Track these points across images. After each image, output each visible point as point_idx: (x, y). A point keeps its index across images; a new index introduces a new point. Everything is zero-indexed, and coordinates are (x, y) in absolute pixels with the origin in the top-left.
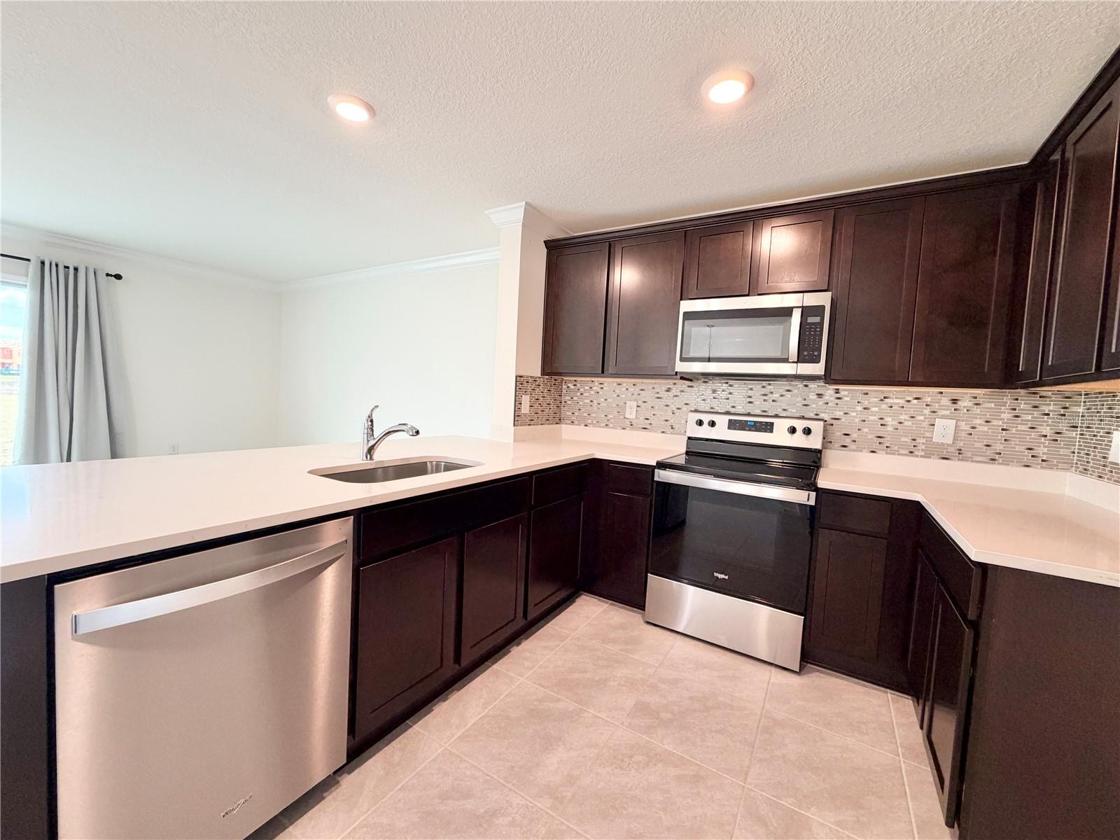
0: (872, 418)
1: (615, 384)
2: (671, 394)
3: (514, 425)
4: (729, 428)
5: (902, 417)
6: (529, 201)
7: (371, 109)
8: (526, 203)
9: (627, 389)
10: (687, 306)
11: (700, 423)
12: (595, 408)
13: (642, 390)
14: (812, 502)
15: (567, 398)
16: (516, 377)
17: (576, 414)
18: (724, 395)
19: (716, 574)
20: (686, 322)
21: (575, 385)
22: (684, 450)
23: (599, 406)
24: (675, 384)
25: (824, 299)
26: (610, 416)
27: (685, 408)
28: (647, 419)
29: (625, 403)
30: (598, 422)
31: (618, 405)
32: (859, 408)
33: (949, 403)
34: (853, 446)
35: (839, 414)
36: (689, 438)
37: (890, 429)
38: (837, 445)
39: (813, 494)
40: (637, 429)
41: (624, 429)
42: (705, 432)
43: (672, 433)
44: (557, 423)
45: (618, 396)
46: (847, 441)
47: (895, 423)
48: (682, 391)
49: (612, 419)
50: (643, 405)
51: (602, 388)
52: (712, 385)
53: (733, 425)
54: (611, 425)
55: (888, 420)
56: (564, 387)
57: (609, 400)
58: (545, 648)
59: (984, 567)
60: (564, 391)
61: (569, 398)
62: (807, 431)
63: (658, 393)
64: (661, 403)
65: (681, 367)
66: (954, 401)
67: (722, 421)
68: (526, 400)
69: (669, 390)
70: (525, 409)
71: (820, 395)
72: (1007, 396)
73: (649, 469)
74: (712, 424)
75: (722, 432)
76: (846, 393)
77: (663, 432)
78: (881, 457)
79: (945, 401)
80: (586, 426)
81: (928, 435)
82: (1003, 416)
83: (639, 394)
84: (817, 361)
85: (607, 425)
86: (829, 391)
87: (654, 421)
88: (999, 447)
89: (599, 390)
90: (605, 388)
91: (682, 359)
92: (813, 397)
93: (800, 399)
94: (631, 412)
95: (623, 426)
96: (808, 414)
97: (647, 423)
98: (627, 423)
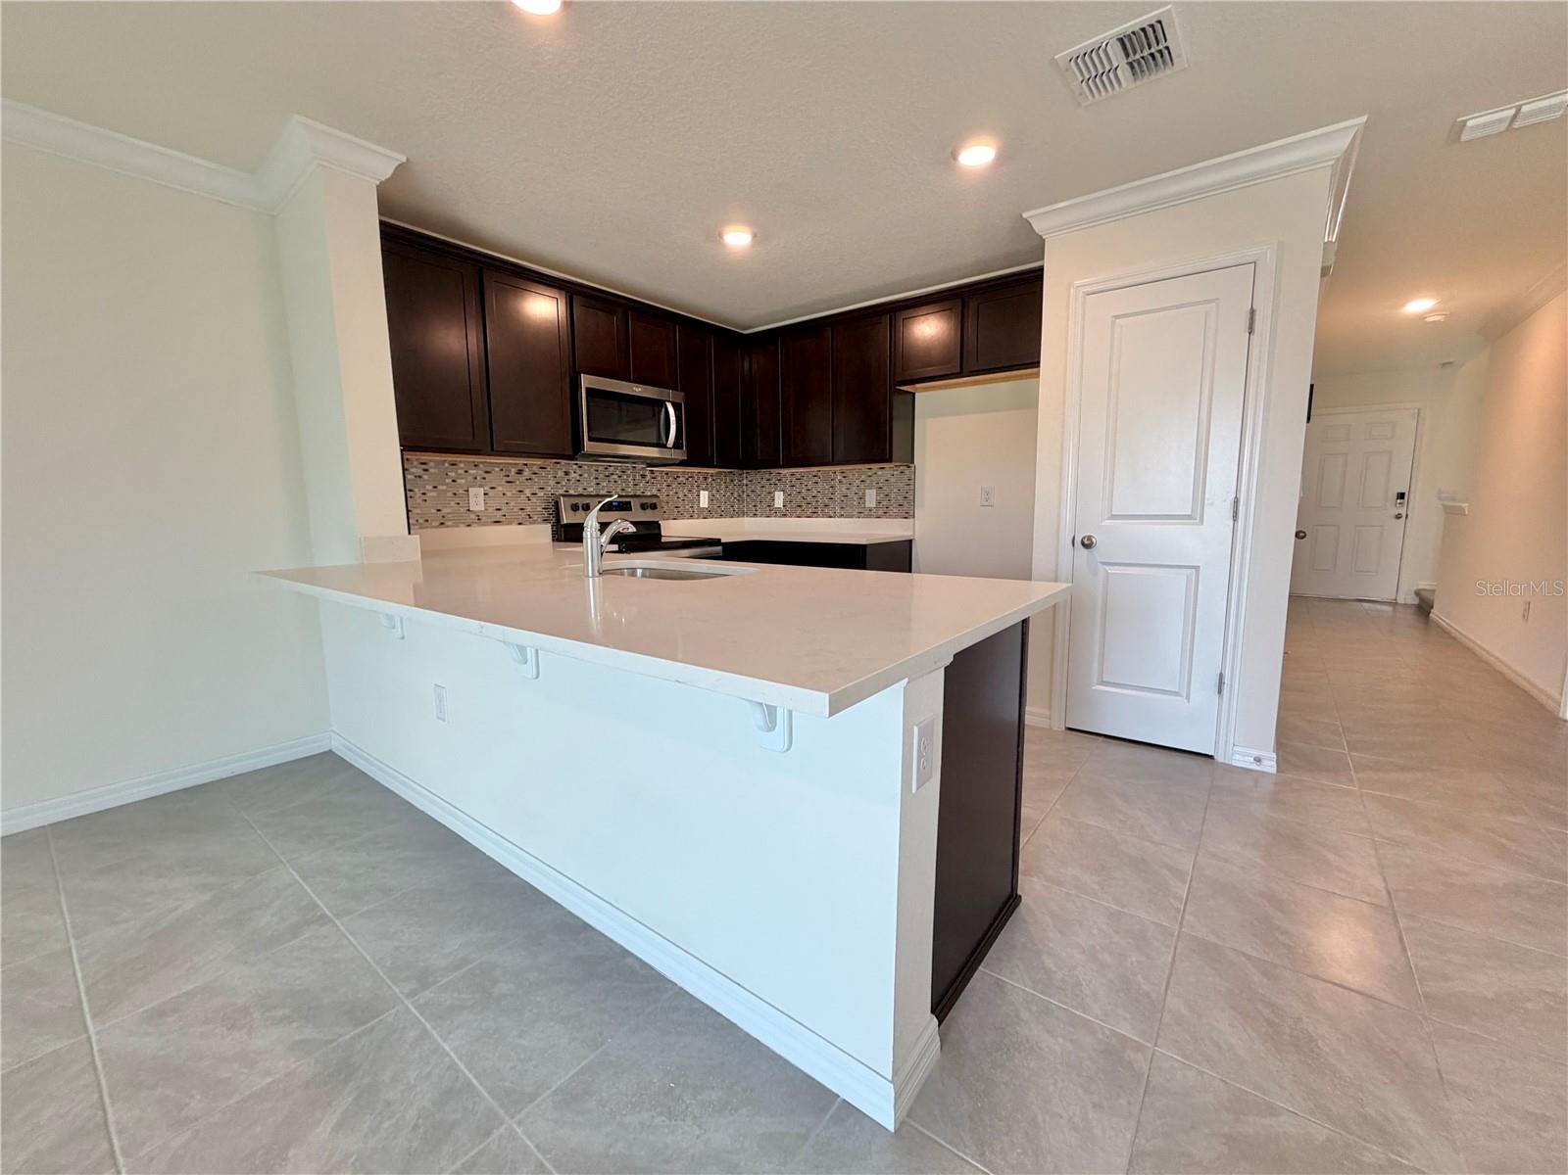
0: (672, 493)
1: (446, 465)
2: (522, 478)
5: (685, 491)
8: (406, 161)
9: (466, 472)
10: (591, 381)
12: (419, 501)
13: (487, 472)
20: (592, 401)
23: (424, 497)
25: (682, 397)
26: (445, 511)
28: (499, 510)
29: (467, 491)
30: (427, 521)
31: (455, 494)
32: (665, 486)
34: (665, 516)
35: (653, 491)
37: (681, 500)
40: (486, 524)
41: (469, 526)
43: (531, 523)
45: (454, 481)
46: (662, 512)
49: (448, 513)
50: (491, 493)
51: (426, 470)
54: (450, 523)
57: (440, 487)
63: (508, 475)
64: (511, 490)
65: (589, 447)
66: (705, 476)
71: (643, 476)
72: (723, 474)
76: (658, 474)
77: (520, 524)
78: (680, 522)
81: (697, 502)
83: (484, 478)
85: (442, 524)
86: (647, 472)
87: (508, 511)
90: (431, 470)
91: (589, 440)
92: (638, 477)
93: (631, 479)
94: (477, 500)
95: (469, 521)
96: (639, 493)
97: (498, 516)
98: (473, 516)
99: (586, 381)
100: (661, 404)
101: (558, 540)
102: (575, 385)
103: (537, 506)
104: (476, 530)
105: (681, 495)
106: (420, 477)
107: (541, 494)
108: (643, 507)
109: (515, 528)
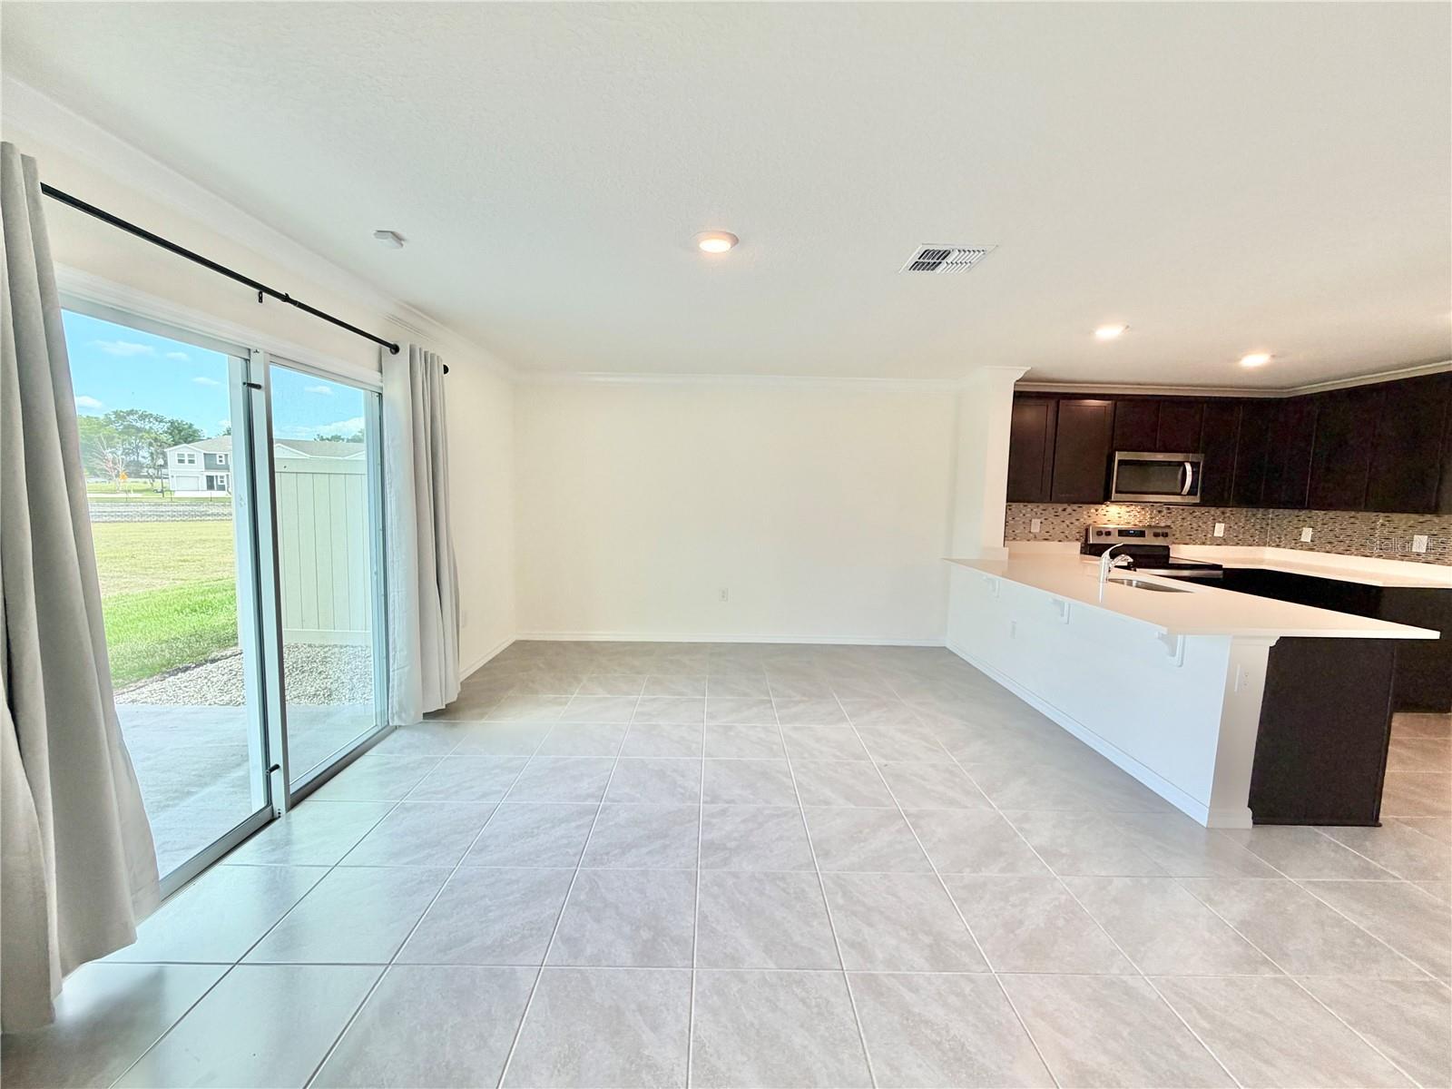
1: (1022, 506)
2: (1066, 513)
4: (1121, 536)
5: (1200, 523)
6: (1032, 367)
9: (1032, 512)
10: (1122, 455)
11: (1100, 533)
13: (1044, 511)
20: (1120, 466)
25: (1200, 458)
26: (1017, 532)
28: (1048, 532)
29: (1032, 521)
31: (1024, 523)
37: (1194, 530)
38: (1171, 542)
40: (1039, 540)
41: (1029, 541)
42: (1102, 540)
43: (1068, 541)
45: (1025, 515)
49: (1021, 534)
50: (1045, 522)
53: (1123, 533)
54: (1019, 539)
57: (1017, 519)
59: (1379, 589)
62: (1166, 535)
63: (1056, 512)
64: (1058, 520)
65: (1115, 497)
66: (1224, 513)
67: (1114, 532)
69: (1064, 510)
71: (1160, 512)
72: (1244, 510)
74: (1109, 533)
75: (1115, 539)
77: (1060, 541)
78: (1191, 547)
79: (1220, 514)
81: (1210, 532)
82: (1242, 520)
83: (1042, 514)
84: (1196, 494)
85: (1015, 539)
87: (1054, 533)
88: (1241, 537)
90: (1014, 510)
91: (1117, 492)
94: (1035, 527)
95: (1030, 538)
96: (1153, 524)
97: (1047, 536)
98: (1033, 536)
99: (1118, 456)
100: (1181, 464)
101: (1085, 553)
102: (1111, 459)
103: (1074, 531)
104: (1032, 543)
105: (1195, 525)
107: (1077, 523)
108: (1156, 535)
109: (1056, 543)
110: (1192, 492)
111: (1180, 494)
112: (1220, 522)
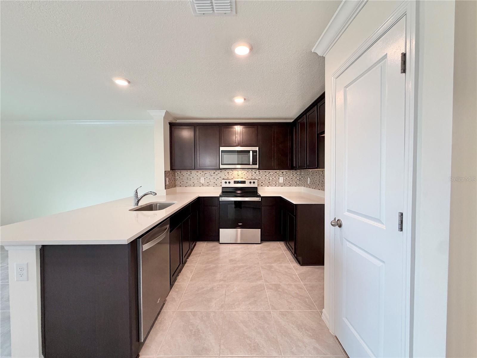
0: (267, 178)
1: (196, 172)
2: (215, 174)
3: (165, 189)
4: (234, 183)
5: (273, 177)
6: (167, 110)
7: (129, 82)
8: (166, 111)
9: (200, 174)
10: (222, 149)
11: (226, 183)
12: (189, 180)
13: (205, 173)
14: (260, 200)
15: (178, 177)
16: (165, 171)
17: (182, 183)
18: (231, 174)
19: (239, 224)
20: (222, 153)
21: (180, 173)
22: (221, 191)
24: (216, 171)
27: (220, 178)
28: (208, 183)
29: (200, 178)
30: (190, 185)
31: (197, 179)
32: (264, 176)
33: (282, 173)
34: (264, 185)
35: (260, 177)
36: (223, 188)
37: (271, 180)
38: (260, 186)
39: (260, 198)
40: (205, 186)
42: (228, 185)
43: (216, 186)
44: (175, 187)
45: (197, 176)
46: (262, 184)
47: (272, 179)
48: (219, 173)
49: (195, 184)
50: (206, 178)
51: (191, 173)
52: (227, 171)
53: (235, 182)
54: (196, 186)
55: (270, 178)
56: (176, 173)
57: (194, 177)
58: (196, 257)
59: (296, 205)
60: (176, 175)
61: (179, 177)
62: (254, 183)
63: (211, 174)
64: (211, 178)
65: (222, 166)
66: (283, 173)
67: (232, 182)
68: (167, 179)
69: (214, 173)
70: (167, 183)
71: (255, 173)
72: (292, 171)
73: (218, 198)
74: (229, 183)
75: (233, 185)
76: (261, 172)
77: (214, 186)
78: (270, 187)
79: (281, 173)
80: (186, 187)
81: (278, 181)
82: (291, 175)
83: (205, 175)
84: (257, 164)
85: (194, 186)
86: (257, 172)
87: (210, 183)
88: (291, 183)
89: (190, 174)
90: (192, 173)
91: (222, 164)
92: (254, 173)
93: (251, 174)
94: (202, 181)
95: (200, 186)
96: (254, 178)
98: (201, 185)
100: (249, 151)
102: (219, 150)
103: (218, 182)
105: (271, 178)
106: (190, 175)
108: (251, 183)
109: (212, 187)
110: (254, 163)
111: (249, 164)
112: (281, 176)
